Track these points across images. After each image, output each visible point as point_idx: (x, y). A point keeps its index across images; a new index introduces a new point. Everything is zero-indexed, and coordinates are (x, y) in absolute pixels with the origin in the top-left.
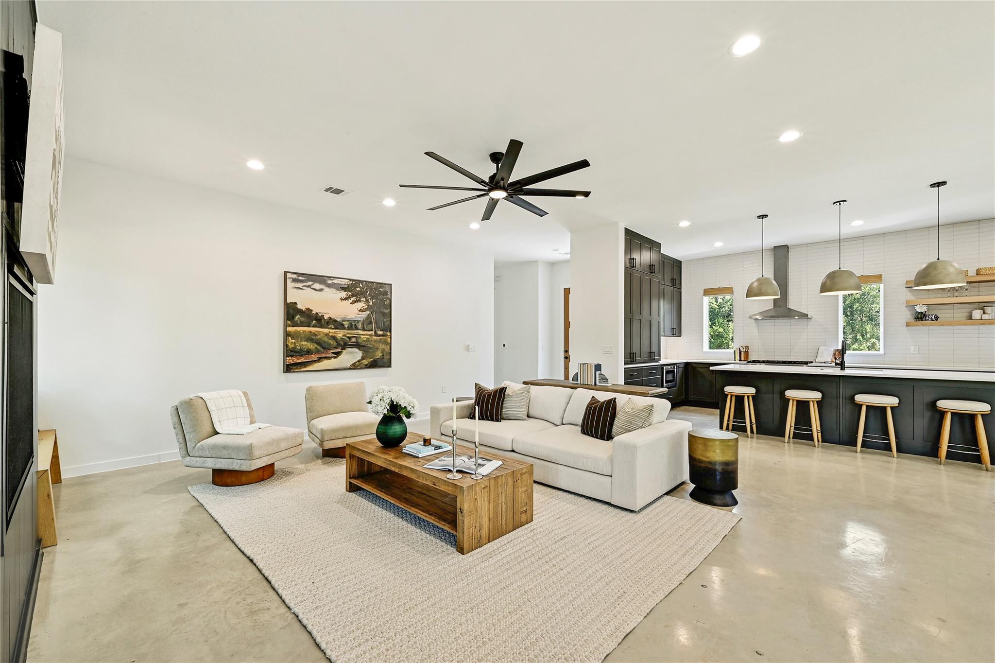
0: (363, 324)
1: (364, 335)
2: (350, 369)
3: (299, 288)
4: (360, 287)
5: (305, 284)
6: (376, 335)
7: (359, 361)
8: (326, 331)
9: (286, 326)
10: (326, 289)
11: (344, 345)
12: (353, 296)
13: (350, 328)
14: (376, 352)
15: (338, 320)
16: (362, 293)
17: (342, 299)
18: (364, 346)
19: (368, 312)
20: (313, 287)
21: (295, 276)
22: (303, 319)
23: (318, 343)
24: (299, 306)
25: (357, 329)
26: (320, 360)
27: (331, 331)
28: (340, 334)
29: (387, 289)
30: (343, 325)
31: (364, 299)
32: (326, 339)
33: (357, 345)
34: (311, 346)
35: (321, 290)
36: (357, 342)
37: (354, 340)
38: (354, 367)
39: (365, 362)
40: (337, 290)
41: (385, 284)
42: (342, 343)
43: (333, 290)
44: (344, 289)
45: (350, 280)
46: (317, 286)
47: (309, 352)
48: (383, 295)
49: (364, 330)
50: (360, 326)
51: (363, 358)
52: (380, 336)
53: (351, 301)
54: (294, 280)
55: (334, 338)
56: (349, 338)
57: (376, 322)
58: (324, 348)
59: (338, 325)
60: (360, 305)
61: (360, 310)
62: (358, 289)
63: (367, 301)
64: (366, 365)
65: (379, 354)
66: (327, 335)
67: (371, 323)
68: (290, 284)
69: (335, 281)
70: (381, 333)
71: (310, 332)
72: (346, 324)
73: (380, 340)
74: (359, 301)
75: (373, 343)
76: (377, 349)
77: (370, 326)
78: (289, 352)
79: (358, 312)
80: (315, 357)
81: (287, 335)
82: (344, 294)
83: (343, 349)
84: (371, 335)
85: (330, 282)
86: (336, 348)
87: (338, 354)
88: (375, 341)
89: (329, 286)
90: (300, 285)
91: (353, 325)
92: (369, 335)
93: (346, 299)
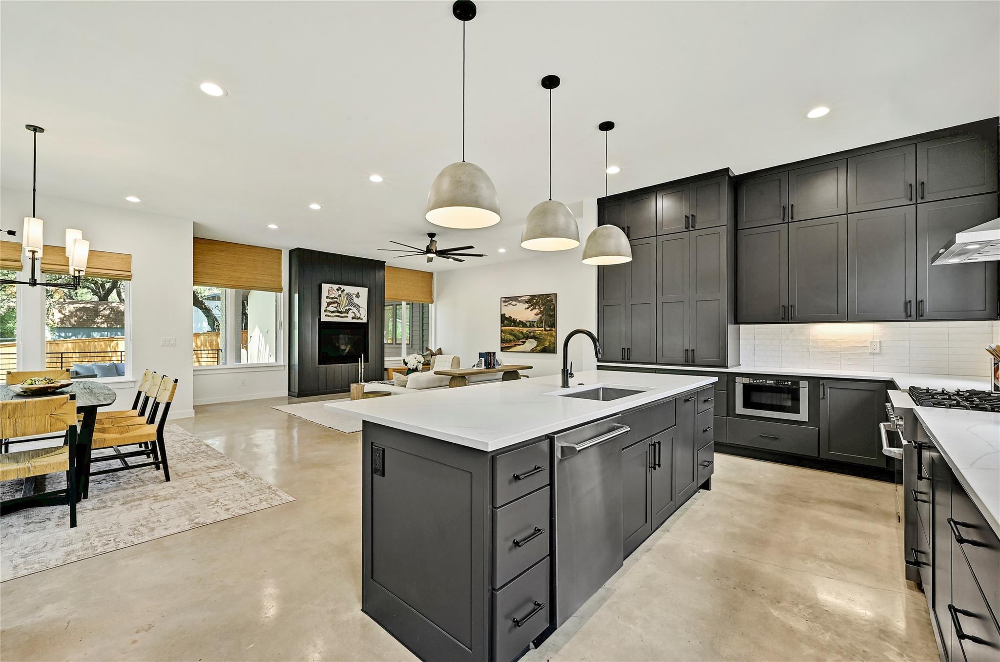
0: (537, 324)
1: (538, 331)
2: (530, 352)
3: (506, 306)
4: (535, 299)
5: (509, 303)
6: (545, 330)
7: (535, 347)
8: (518, 328)
9: (501, 327)
10: (518, 304)
11: (527, 337)
12: (531, 306)
13: (530, 326)
14: (545, 342)
15: (524, 322)
16: (537, 303)
17: (526, 309)
18: (538, 338)
19: (540, 315)
20: (512, 304)
21: (504, 299)
22: (508, 322)
23: (514, 335)
24: (507, 316)
25: (534, 327)
26: (515, 345)
27: (520, 328)
28: (525, 330)
29: (553, 297)
30: (526, 325)
31: (538, 307)
32: (518, 333)
33: (534, 338)
34: (511, 337)
35: (516, 305)
36: (534, 335)
37: (532, 334)
38: (533, 351)
39: (539, 348)
40: (523, 303)
41: (551, 294)
42: (526, 336)
43: (521, 304)
44: (527, 302)
45: (530, 296)
46: (514, 303)
47: (510, 341)
48: (550, 302)
49: (538, 327)
50: (535, 325)
51: (537, 346)
52: (548, 331)
53: (530, 309)
54: (505, 302)
55: (522, 333)
56: (530, 332)
57: (545, 322)
58: (517, 339)
59: (523, 324)
60: (536, 311)
61: (536, 315)
62: (535, 301)
63: (540, 308)
64: (539, 350)
65: (547, 344)
66: (518, 331)
67: (542, 322)
68: (503, 304)
69: (523, 298)
70: (548, 329)
71: (511, 329)
72: (528, 324)
73: (548, 333)
74: (535, 308)
75: (543, 336)
76: (546, 340)
77: (541, 324)
78: (503, 341)
79: (534, 316)
80: (513, 344)
81: (502, 331)
82: (526, 306)
83: (527, 339)
84: (542, 331)
85: (520, 299)
86: (523, 339)
87: (524, 342)
88: (545, 334)
89: (519, 302)
90: (506, 304)
91: (532, 324)
92: (541, 330)
93: (528, 308)
